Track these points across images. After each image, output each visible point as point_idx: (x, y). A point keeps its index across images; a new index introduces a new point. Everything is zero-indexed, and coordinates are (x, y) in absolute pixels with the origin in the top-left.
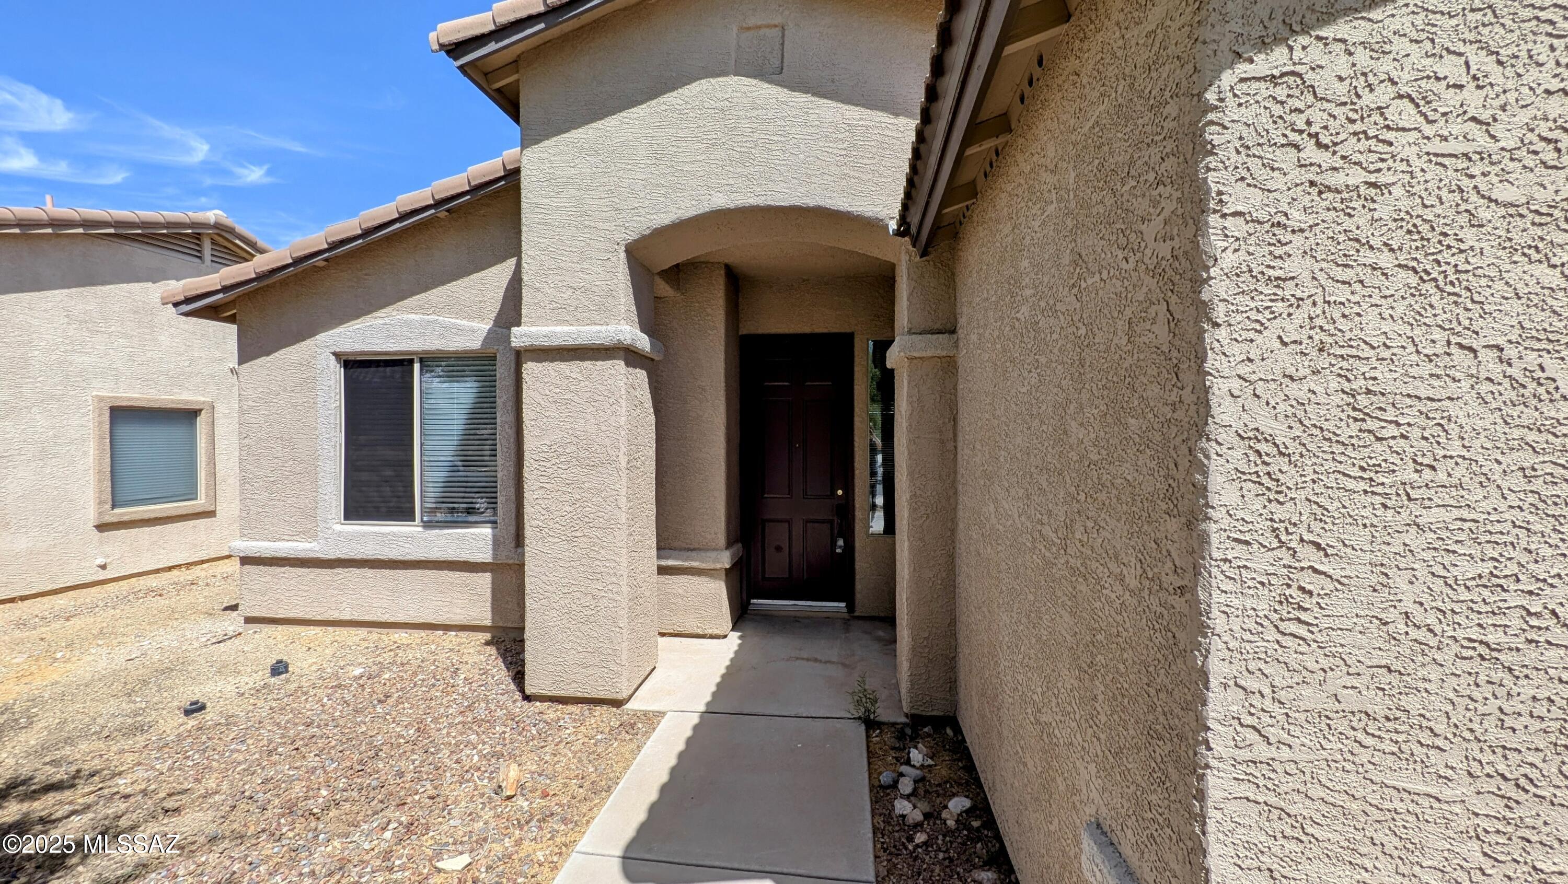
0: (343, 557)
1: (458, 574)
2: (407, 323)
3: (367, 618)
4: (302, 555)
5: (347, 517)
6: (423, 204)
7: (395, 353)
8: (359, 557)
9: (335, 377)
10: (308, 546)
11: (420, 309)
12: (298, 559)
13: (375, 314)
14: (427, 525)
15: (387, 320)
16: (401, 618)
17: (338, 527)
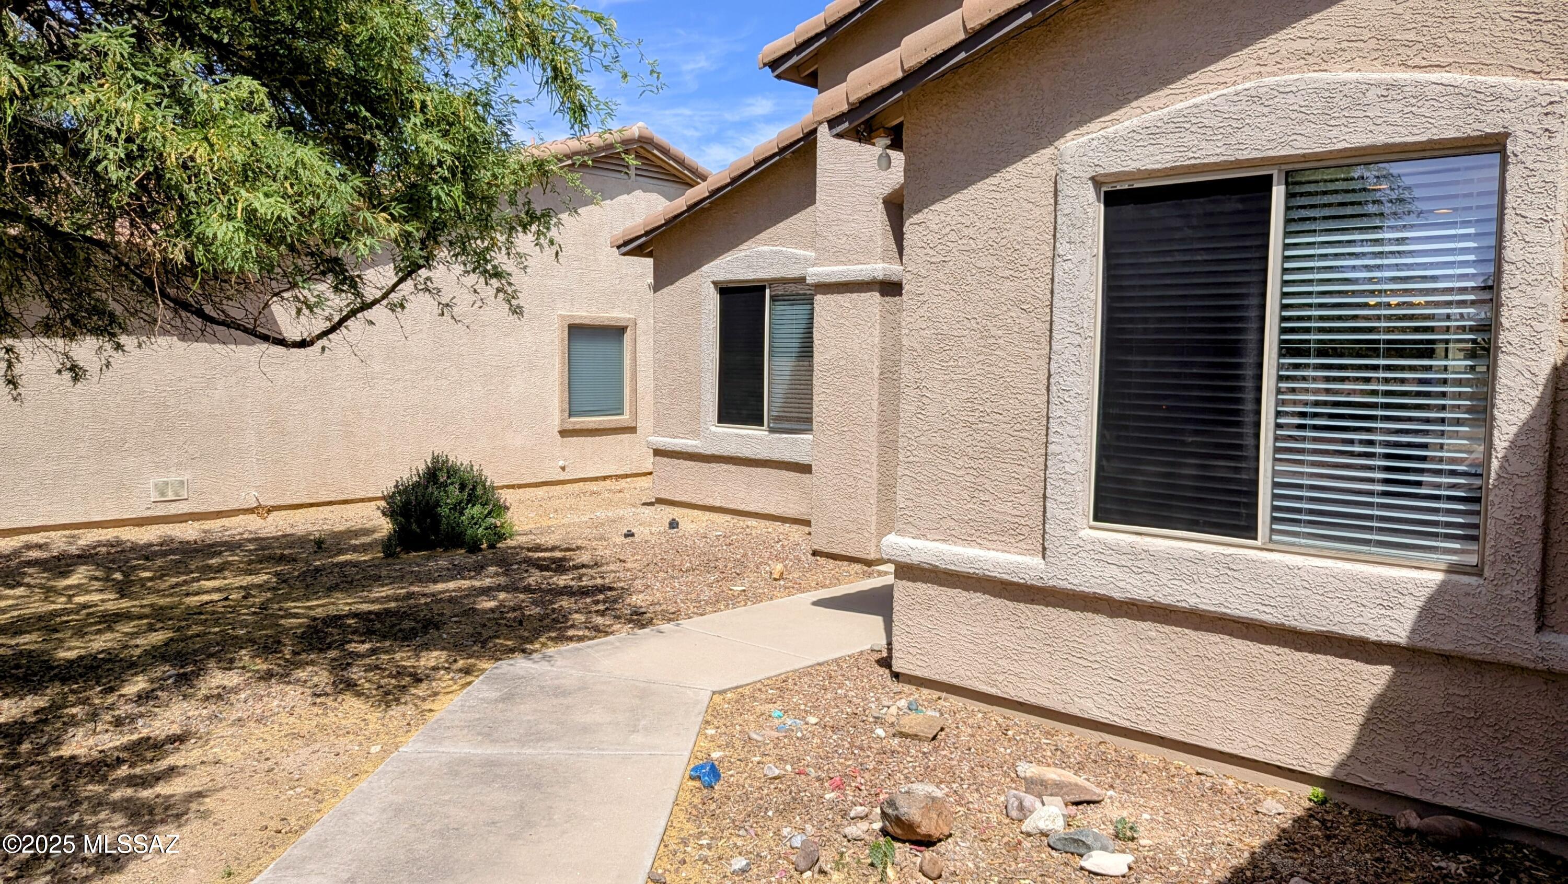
0: (717, 453)
1: (792, 474)
2: (760, 255)
3: (731, 506)
4: (690, 450)
5: (720, 421)
6: (771, 153)
7: (753, 281)
8: (726, 454)
9: (712, 302)
10: (694, 443)
11: (771, 242)
12: (687, 453)
13: (741, 247)
14: (772, 430)
15: (747, 253)
16: (752, 508)
17: (713, 429)
